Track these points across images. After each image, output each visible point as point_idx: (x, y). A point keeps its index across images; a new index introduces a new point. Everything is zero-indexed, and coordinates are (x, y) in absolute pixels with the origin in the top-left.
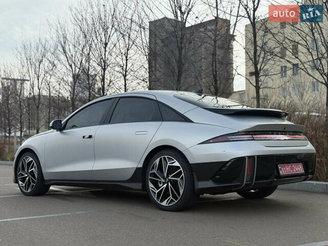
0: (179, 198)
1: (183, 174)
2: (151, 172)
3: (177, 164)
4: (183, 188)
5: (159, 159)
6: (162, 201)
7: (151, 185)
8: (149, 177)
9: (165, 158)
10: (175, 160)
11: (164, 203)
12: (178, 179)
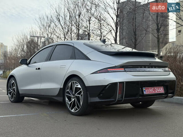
0: (80, 108)
1: (82, 93)
2: (66, 91)
3: (79, 86)
4: (82, 101)
5: (71, 83)
6: (72, 109)
7: (67, 99)
8: (66, 94)
9: (73, 82)
10: (79, 84)
11: (73, 111)
12: (80, 96)
